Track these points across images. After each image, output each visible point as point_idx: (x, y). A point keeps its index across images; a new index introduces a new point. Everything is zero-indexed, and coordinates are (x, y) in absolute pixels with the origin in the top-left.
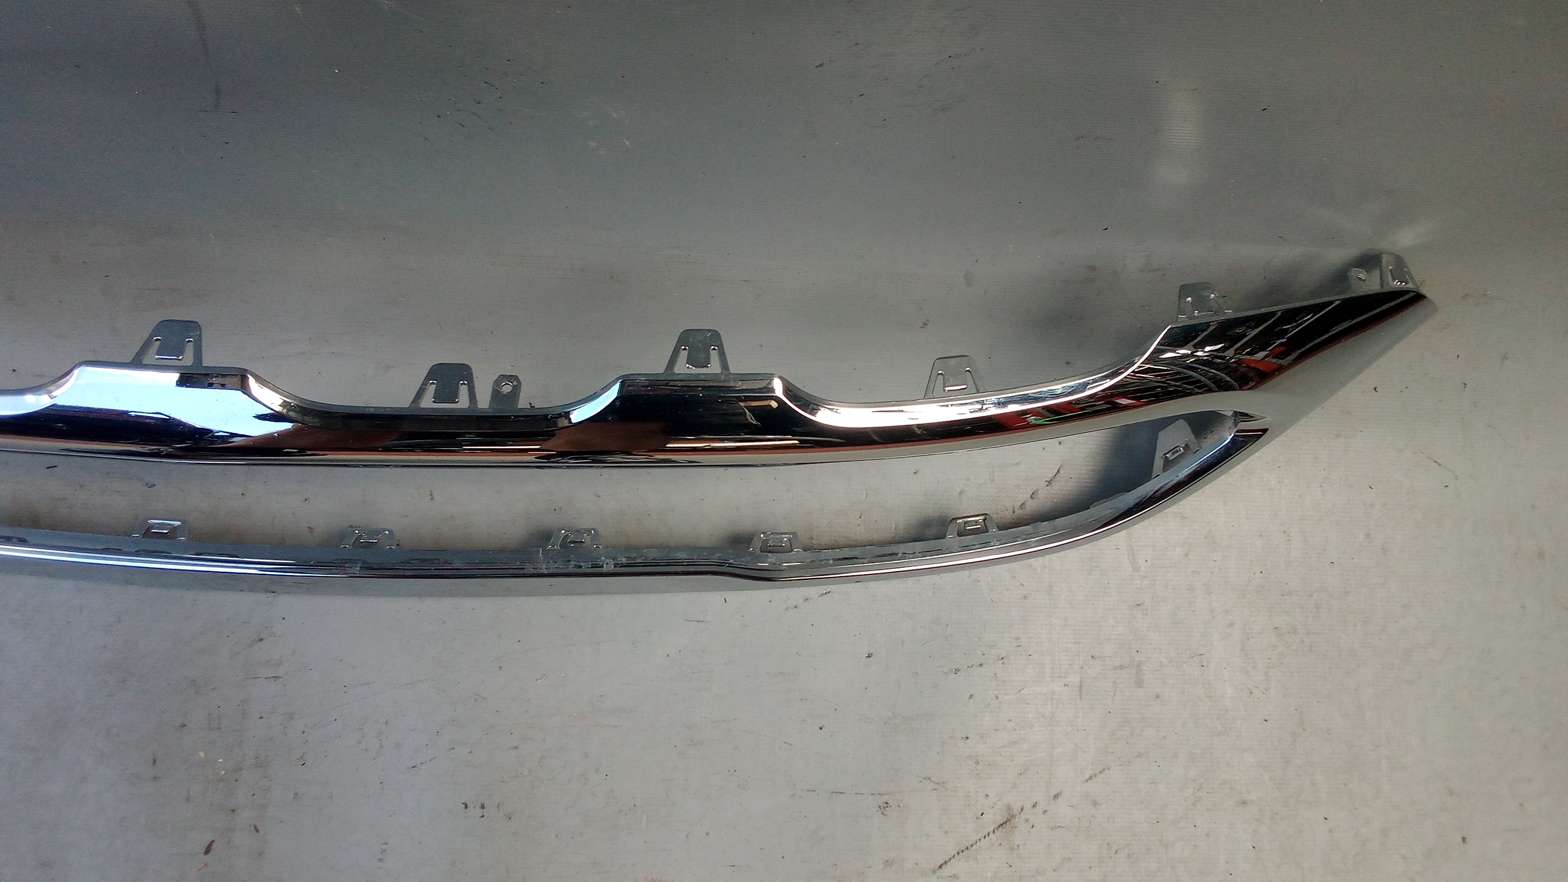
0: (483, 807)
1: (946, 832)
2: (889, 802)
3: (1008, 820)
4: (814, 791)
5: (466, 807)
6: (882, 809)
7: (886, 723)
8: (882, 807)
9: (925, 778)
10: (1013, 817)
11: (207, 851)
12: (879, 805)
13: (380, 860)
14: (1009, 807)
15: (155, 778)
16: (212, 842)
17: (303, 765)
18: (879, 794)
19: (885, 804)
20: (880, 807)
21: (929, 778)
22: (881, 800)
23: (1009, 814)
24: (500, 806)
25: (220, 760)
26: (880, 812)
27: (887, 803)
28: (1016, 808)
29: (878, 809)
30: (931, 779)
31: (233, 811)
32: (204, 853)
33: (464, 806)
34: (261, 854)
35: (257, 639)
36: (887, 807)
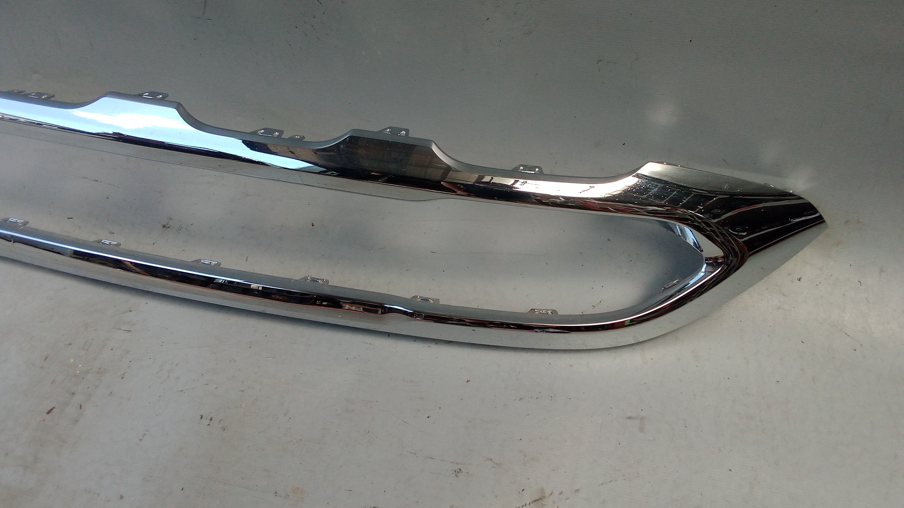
0: (211, 419)
1: (496, 497)
2: (461, 469)
3: (540, 499)
4: (415, 454)
5: (201, 418)
6: (456, 473)
7: (470, 422)
8: (457, 471)
9: (488, 459)
10: (544, 497)
11: (48, 413)
12: (455, 470)
13: (141, 440)
14: (542, 490)
15: (42, 367)
16: (54, 408)
17: (122, 378)
18: (456, 463)
19: (459, 470)
20: (455, 471)
21: (491, 459)
22: (456, 467)
23: (542, 495)
24: (221, 421)
25: (80, 366)
26: (455, 475)
27: (460, 470)
28: (547, 493)
29: (454, 472)
30: (492, 460)
31: (73, 394)
32: (47, 413)
33: (201, 417)
34: (76, 421)
35: (129, 310)
36: (460, 472)
